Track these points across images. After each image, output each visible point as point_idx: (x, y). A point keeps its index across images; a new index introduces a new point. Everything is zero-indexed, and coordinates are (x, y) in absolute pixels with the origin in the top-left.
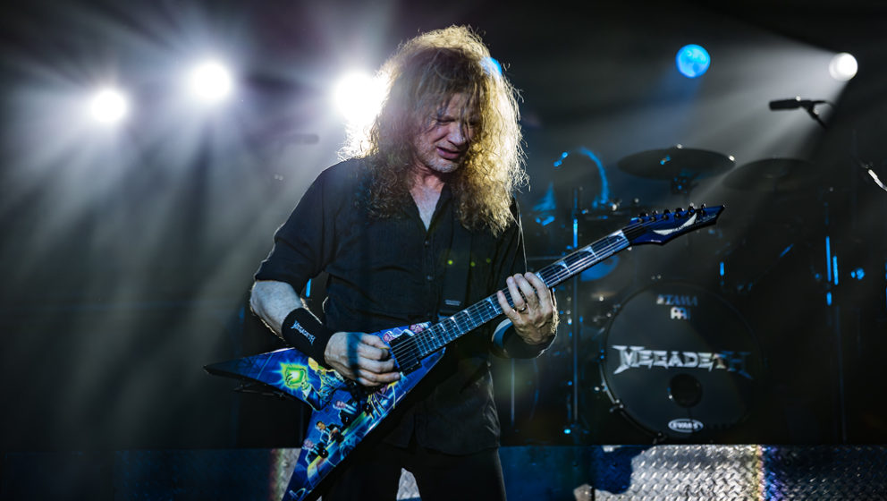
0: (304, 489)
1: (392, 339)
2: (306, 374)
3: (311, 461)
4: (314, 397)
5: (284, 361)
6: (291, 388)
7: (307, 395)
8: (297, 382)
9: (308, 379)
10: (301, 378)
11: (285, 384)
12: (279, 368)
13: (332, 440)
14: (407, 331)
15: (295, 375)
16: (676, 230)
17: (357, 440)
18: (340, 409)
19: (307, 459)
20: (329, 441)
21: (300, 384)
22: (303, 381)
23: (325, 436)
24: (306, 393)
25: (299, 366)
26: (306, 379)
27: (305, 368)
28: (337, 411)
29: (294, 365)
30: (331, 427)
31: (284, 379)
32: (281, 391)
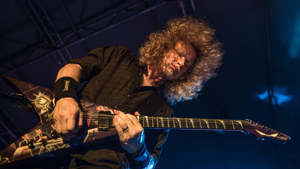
0: (7, 159)
1: (101, 110)
2: (48, 104)
3: (22, 146)
4: (45, 116)
5: (42, 93)
6: (37, 106)
7: (42, 113)
8: (41, 105)
9: (48, 106)
10: (45, 104)
11: (35, 102)
12: (37, 94)
13: (40, 142)
14: (111, 110)
15: (43, 101)
16: (267, 135)
17: (53, 149)
18: (54, 128)
19: (20, 144)
20: (38, 141)
21: (42, 106)
22: (45, 106)
23: (38, 138)
24: (43, 112)
25: (48, 98)
26: (47, 105)
27: (50, 101)
28: (52, 129)
29: (45, 97)
30: (44, 135)
31: (36, 100)
32: (31, 105)
